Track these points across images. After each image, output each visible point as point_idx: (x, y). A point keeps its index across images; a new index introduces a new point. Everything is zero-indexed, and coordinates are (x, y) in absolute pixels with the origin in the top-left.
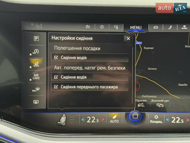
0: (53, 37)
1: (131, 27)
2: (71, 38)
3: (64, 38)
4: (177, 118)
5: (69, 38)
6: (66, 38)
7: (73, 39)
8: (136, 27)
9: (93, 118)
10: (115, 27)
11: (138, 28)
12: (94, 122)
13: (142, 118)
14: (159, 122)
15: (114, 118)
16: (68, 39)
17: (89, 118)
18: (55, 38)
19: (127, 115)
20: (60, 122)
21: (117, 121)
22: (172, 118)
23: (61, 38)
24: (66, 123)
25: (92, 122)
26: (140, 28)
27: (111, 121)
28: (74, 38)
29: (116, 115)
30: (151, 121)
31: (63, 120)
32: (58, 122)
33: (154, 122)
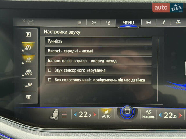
0: (46, 31)
1: (123, 22)
2: (63, 32)
3: (57, 32)
4: (170, 113)
5: (62, 31)
6: (58, 32)
7: (65, 33)
8: (128, 22)
9: (85, 113)
10: (107, 22)
11: (130, 23)
12: (86, 117)
13: (135, 113)
14: (151, 117)
15: (106, 113)
16: (60, 33)
17: (81, 113)
18: (47, 32)
19: (119, 111)
20: (52, 117)
21: (109, 116)
22: (165, 113)
23: (54, 32)
24: (58, 118)
25: (84, 116)
26: (133, 23)
27: (103, 116)
28: (67, 31)
29: (108, 110)
30: (143, 116)
31: (55, 114)
32: (51, 117)
33: (147, 117)
